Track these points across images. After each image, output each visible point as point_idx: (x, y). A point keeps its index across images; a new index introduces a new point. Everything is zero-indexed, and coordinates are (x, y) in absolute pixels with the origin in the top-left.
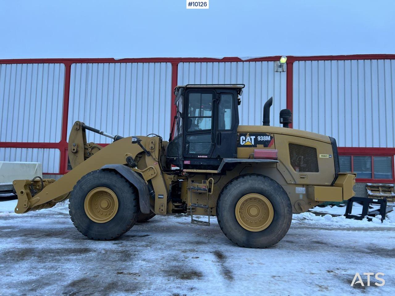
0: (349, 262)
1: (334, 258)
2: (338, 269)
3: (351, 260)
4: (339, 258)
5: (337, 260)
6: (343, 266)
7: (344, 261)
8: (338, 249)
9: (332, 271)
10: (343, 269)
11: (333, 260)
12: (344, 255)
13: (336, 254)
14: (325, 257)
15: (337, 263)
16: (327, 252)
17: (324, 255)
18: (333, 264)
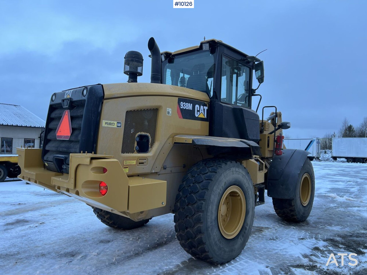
0: (26, 236)
1: (42, 236)
2: (36, 227)
3: (24, 238)
4: (37, 237)
5: (38, 235)
6: (32, 230)
7: (31, 235)
8: (41, 252)
9: (40, 224)
10: (32, 228)
11: (43, 234)
12: (32, 243)
13: (42, 242)
14: (51, 234)
15: (38, 232)
16: (52, 241)
17: (53, 237)
18: (41, 229)
